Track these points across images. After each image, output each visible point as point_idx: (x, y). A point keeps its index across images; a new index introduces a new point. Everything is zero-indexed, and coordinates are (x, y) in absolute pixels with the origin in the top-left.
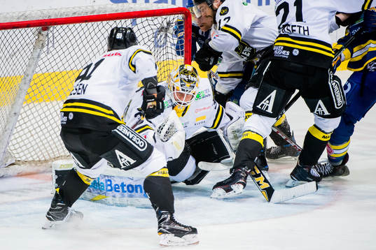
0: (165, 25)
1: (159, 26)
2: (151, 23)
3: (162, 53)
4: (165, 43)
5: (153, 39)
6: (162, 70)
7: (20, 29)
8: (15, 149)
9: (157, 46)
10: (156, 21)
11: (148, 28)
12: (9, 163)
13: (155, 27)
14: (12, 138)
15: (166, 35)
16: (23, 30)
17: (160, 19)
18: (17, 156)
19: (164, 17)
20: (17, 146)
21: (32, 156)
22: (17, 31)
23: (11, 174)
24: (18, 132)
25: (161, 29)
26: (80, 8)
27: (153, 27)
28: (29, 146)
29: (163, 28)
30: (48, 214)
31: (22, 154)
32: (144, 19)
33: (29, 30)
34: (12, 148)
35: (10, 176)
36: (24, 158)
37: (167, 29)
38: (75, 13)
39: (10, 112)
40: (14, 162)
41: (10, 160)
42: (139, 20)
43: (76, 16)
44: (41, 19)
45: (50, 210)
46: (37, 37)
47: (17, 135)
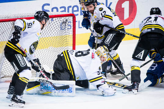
0: (65, 21)
1: (62, 21)
2: (59, 20)
3: (64, 32)
4: (65, 28)
5: (60, 27)
6: (64, 39)
7: (6, 22)
8: (4, 71)
9: (61, 29)
10: (61, 19)
11: (58, 22)
12: (1, 77)
13: (61, 22)
14: (3, 66)
15: (65, 25)
16: (7, 23)
17: (63, 18)
18: (5, 74)
19: (65, 17)
20: (5, 70)
21: (11, 74)
22: (5, 23)
23: (3, 81)
24: (5, 64)
25: (63, 22)
26: (30, 14)
27: (60, 22)
28: (10, 70)
29: (64, 22)
30: (8, 91)
31: (7, 73)
32: (56, 18)
33: (9, 23)
34: (3, 71)
35: (2, 82)
36: (7, 75)
37: (66, 22)
38: (28, 16)
39: (2, 56)
40: (3, 76)
41: (2, 75)
42: (54, 19)
43: (29, 17)
44: (14, 18)
45: (9, 90)
46: (13, 26)
47: (5, 65)
